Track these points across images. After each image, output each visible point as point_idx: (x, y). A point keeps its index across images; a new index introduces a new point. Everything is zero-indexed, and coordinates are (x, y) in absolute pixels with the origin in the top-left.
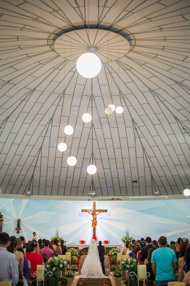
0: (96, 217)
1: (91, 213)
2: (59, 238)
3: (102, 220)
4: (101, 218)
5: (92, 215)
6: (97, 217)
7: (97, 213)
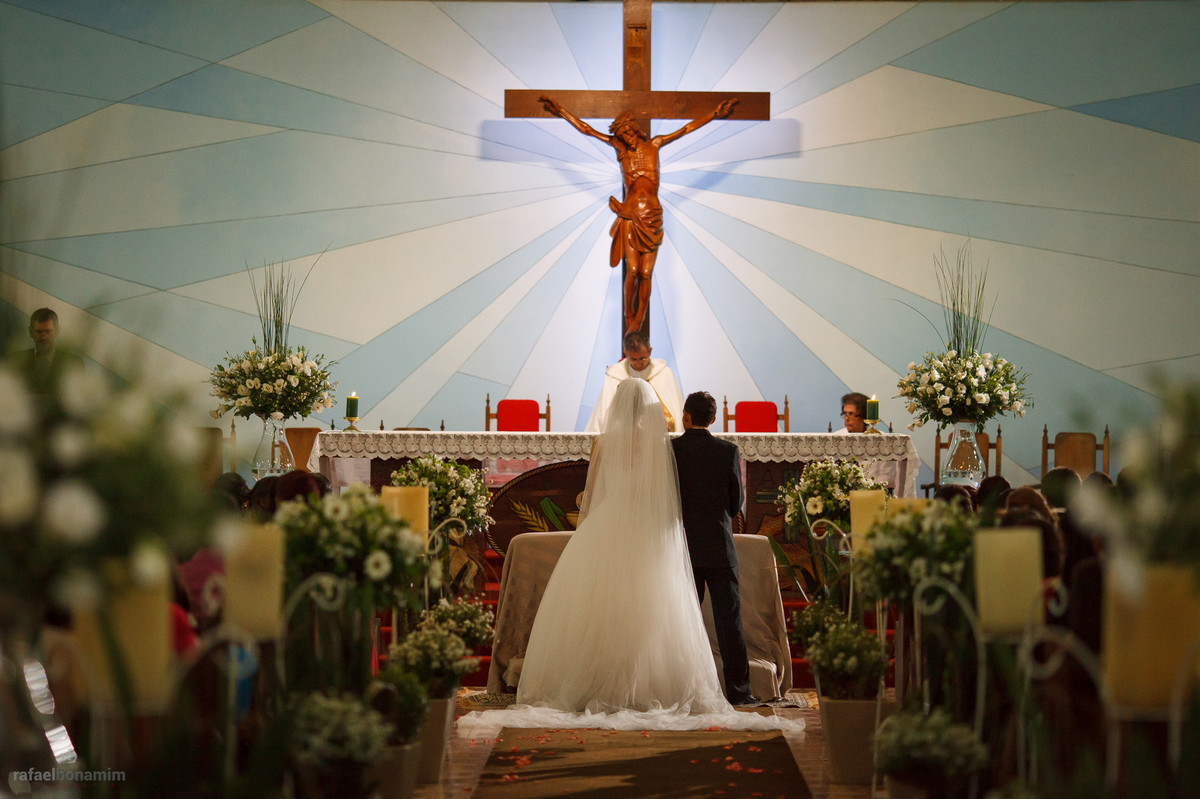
0: (656, 172)
1: (603, 125)
2: (291, 372)
3: (706, 197)
4: (709, 181)
5: (611, 151)
6: (664, 169)
7: (660, 127)
